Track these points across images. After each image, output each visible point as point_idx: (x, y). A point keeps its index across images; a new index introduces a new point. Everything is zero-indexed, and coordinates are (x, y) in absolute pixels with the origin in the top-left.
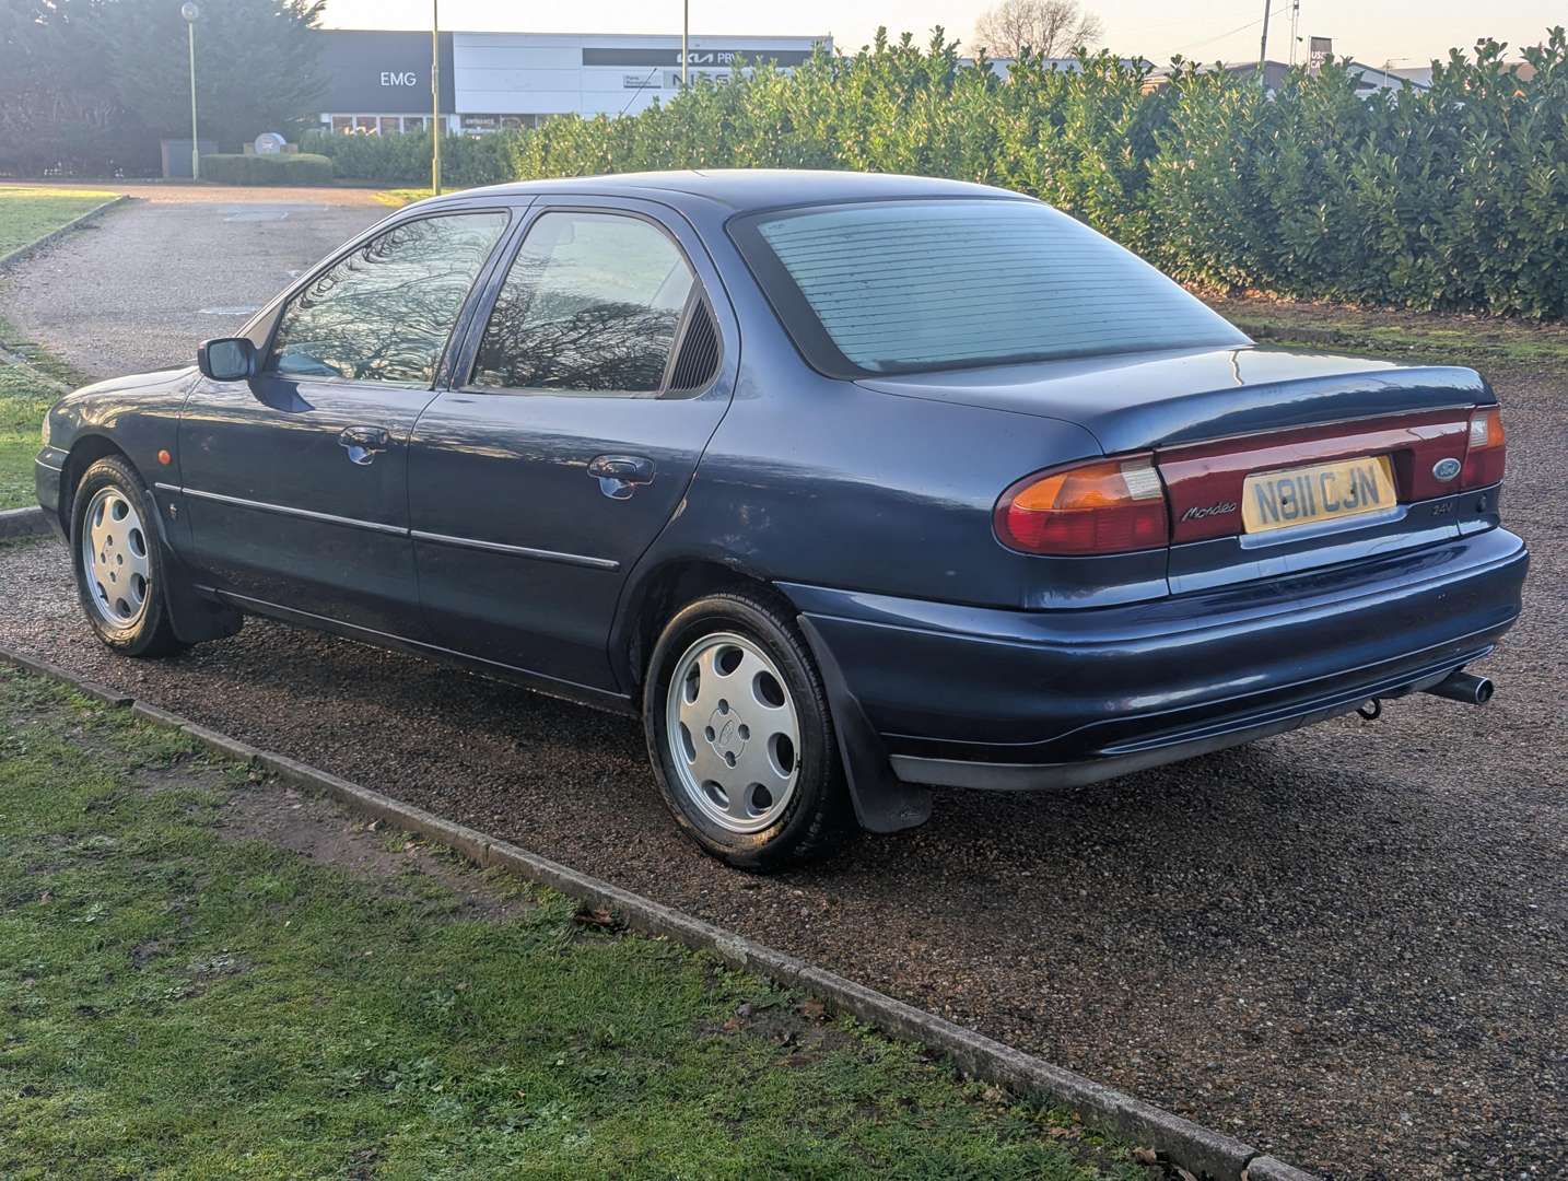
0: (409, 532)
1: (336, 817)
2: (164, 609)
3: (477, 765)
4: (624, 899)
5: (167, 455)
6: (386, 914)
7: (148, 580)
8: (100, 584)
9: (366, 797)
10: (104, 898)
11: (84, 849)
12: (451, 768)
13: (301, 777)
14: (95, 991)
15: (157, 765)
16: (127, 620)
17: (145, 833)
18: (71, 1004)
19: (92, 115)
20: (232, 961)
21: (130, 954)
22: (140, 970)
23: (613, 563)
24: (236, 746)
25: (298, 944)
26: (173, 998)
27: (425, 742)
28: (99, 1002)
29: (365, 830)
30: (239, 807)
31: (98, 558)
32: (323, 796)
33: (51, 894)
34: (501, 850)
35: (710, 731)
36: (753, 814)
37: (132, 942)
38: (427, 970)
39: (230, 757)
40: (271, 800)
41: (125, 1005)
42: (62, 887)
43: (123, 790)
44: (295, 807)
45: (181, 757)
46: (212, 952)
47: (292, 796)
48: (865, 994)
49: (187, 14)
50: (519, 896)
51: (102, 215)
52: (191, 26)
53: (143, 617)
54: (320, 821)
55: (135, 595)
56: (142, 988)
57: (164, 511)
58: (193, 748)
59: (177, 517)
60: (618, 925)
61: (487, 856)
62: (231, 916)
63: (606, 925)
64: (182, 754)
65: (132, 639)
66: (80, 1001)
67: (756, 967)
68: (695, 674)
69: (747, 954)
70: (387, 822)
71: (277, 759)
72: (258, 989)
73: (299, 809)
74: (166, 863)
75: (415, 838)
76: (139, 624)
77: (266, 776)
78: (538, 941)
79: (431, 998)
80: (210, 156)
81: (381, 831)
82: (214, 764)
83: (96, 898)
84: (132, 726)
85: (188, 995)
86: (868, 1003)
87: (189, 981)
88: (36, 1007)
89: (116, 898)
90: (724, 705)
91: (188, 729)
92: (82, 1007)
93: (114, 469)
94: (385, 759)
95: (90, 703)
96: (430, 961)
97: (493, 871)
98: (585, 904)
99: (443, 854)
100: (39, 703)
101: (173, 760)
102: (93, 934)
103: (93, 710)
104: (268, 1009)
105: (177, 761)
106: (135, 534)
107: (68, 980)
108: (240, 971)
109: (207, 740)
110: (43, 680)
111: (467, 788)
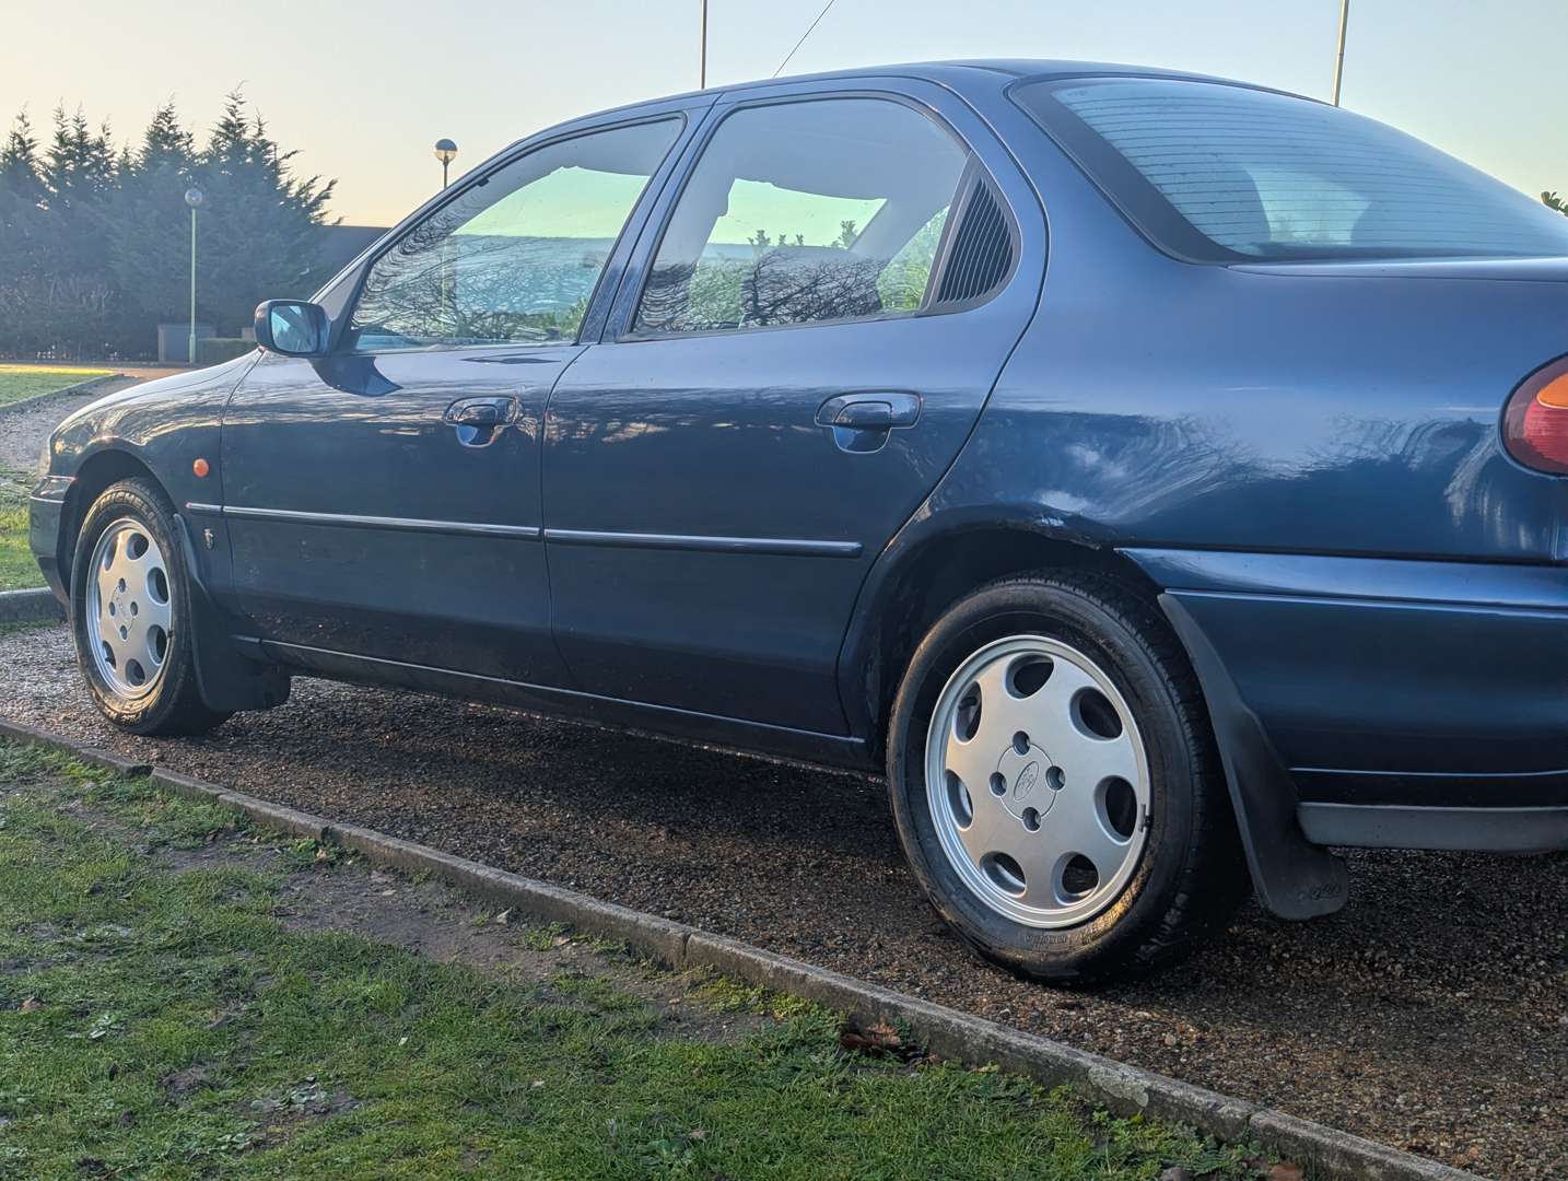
0: (541, 532)
1: (447, 906)
2: (190, 665)
3: (619, 853)
4: (919, 1009)
5: (205, 465)
6: (552, 1029)
7: (170, 633)
8: (106, 644)
9: (491, 876)
10: (117, 1005)
11: (88, 941)
12: (586, 857)
13: (393, 854)
14: (107, 1139)
15: (188, 842)
16: (141, 688)
17: (176, 921)
18: (70, 1157)
19: (88, 298)
20: (323, 1095)
21: (160, 1083)
22: (177, 1107)
23: (855, 545)
24: (296, 818)
25: (421, 1071)
26: (233, 1149)
27: (542, 827)
28: (115, 1154)
29: (491, 922)
30: (308, 892)
31: (106, 611)
32: (426, 879)
33: (37, 1000)
34: (707, 942)
35: (998, 781)
36: (1062, 899)
37: (161, 1067)
38: (635, 1108)
39: (287, 832)
40: (351, 884)
41: (155, 1159)
42: (55, 989)
43: (141, 869)
44: (386, 893)
45: (220, 834)
46: (290, 1081)
47: (380, 880)
48: (1380, 1152)
49: (190, 199)
50: (743, 1007)
51: (96, 386)
52: (194, 211)
53: (161, 682)
54: (423, 912)
55: (151, 654)
56: (181, 1134)
57: (196, 541)
58: (237, 822)
59: (213, 545)
60: (913, 1048)
61: (684, 954)
62: (313, 1031)
63: (894, 1049)
64: (220, 830)
65: (145, 712)
66: (83, 1153)
67: (1164, 1111)
68: (972, 699)
69: (1148, 1090)
70: (525, 910)
71: (355, 831)
72: (369, 1135)
73: (392, 896)
74: (209, 959)
75: (569, 930)
76: (155, 692)
77: (341, 855)
78: (796, 1069)
79: (653, 1152)
80: (209, 339)
81: (515, 925)
82: (267, 842)
83: (106, 1006)
84: (150, 798)
85: (257, 1145)
86: (1392, 1166)
87: (255, 1123)
88: (11, 1161)
89: (137, 1005)
90: (1022, 741)
91: (228, 798)
92: (86, 1162)
93: (131, 493)
94: (495, 845)
95: (92, 772)
96: (637, 1097)
97: (698, 972)
98: (852, 1019)
99: (613, 952)
100: (23, 774)
101: (207, 838)
102: (101, 1056)
103: (96, 780)
104: (390, 1168)
105: (213, 839)
106: (156, 575)
107: (65, 1121)
108: (337, 1109)
109: (256, 811)
110: (30, 747)
111: (615, 879)
